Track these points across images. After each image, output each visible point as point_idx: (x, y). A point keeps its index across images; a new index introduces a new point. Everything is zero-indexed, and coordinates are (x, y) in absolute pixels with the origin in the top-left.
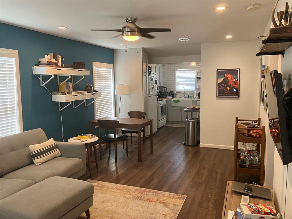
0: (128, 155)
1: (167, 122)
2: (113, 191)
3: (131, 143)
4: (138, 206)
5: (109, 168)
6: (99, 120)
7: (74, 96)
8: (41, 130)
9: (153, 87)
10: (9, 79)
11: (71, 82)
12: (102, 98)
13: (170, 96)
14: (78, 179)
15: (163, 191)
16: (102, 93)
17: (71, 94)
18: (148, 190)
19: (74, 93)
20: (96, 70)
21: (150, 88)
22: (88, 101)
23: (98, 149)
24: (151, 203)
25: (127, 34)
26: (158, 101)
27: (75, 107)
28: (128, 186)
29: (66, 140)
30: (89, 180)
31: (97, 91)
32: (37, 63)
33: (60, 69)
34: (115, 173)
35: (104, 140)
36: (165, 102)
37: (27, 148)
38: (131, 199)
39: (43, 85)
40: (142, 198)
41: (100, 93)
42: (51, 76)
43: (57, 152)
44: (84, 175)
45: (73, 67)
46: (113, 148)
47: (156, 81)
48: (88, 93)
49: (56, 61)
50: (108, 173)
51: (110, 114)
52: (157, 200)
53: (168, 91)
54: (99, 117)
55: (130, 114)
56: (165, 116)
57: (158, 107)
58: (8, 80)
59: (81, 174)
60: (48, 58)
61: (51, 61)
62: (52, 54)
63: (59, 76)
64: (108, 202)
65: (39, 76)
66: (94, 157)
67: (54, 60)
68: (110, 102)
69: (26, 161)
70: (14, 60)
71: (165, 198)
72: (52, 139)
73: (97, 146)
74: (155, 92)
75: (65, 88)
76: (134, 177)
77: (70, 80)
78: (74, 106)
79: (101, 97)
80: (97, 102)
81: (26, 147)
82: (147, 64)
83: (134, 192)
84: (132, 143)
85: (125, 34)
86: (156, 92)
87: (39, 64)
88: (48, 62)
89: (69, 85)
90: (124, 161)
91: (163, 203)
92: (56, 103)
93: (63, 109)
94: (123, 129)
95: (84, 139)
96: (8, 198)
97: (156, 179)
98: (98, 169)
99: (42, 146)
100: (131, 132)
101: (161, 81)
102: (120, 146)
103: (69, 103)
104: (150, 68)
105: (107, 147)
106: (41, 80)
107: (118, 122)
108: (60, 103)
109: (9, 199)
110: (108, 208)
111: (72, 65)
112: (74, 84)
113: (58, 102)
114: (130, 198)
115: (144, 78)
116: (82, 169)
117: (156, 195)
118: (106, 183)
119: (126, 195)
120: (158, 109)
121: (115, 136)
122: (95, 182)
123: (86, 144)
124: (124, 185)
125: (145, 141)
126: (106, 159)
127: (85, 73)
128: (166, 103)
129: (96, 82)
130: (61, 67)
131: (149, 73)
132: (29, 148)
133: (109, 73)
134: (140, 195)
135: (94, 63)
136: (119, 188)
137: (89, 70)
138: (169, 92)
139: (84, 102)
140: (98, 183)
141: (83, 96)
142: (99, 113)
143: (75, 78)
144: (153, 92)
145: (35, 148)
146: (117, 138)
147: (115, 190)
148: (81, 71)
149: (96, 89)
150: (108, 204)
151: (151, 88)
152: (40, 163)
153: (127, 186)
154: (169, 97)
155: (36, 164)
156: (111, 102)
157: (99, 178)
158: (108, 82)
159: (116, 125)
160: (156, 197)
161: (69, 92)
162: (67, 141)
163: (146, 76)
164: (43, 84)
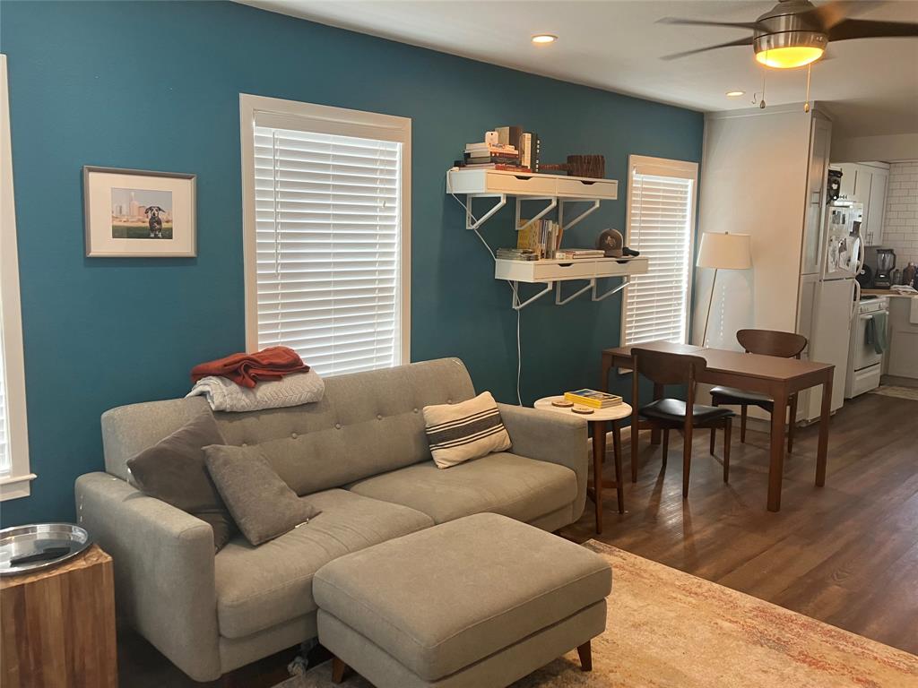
0: (729, 481)
1: (886, 379)
2: (674, 595)
3: (740, 440)
4: (765, 672)
5: (659, 514)
6: (635, 351)
7: (562, 265)
8: (457, 362)
9: (843, 248)
10: (382, 205)
11: (556, 220)
12: (649, 277)
13: (904, 283)
14: (557, 533)
15: (866, 637)
16: (652, 258)
17: (554, 257)
18: (803, 618)
19: (561, 254)
20: (637, 182)
21: (831, 248)
22: (604, 283)
23: (626, 443)
24: (819, 672)
25: (772, 43)
26: (858, 298)
27: (561, 301)
28: (729, 591)
29: (529, 404)
30: (592, 541)
31: (636, 254)
32: (462, 158)
33: (527, 178)
34: (680, 535)
35: (650, 418)
36: (884, 305)
37: (416, 412)
38: (736, 638)
39: (474, 227)
40: (780, 645)
41: (647, 259)
42: (498, 200)
43: (499, 436)
44: (576, 523)
45: (566, 172)
46: (677, 446)
47: (857, 225)
48: (605, 256)
49: (516, 152)
50: (656, 530)
51: (674, 334)
52: (844, 667)
53: (901, 265)
54: (636, 339)
55: (746, 337)
56: (879, 356)
57: (853, 323)
58: (380, 207)
59: (569, 518)
60: (493, 141)
61: (500, 150)
62: (507, 129)
63: (522, 201)
64: (652, 631)
65: (463, 197)
66: (614, 468)
67: (510, 149)
68: (676, 293)
69: (414, 451)
70: (398, 147)
71: (874, 666)
72: (487, 395)
73: (626, 432)
74: (848, 265)
75: (537, 241)
76: (749, 559)
77: (553, 215)
78: (558, 298)
79: (646, 272)
80: (633, 291)
81: (416, 410)
82: (828, 160)
83: (751, 615)
84: (743, 441)
85: (764, 45)
86: (851, 264)
87: (465, 161)
88: (491, 153)
89: (550, 230)
90: (714, 497)
91: (867, 682)
92: (506, 285)
93: (526, 303)
94: (717, 389)
95: (586, 407)
96: (358, 555)
97: (839, 586)
98: (621, 512)
99: (457, 411)
100: (745, 403)
101: (874, 226)
102: (700, 443)
103: (545, 285)
104: (835, 178)
105: (655, 441)
106: (469, 213)
107: (703, 361)
108: (516, 286)
109: (360, 557)
110: (653, 651)
111: (564, 165)
112: (563, 226)
113: (512, 282)
114: (735, 634)
115: (812, 211)
116: (573, 502)
117: (838, 648)
118: (650, 561)
119: (719, 621)
120: (852, 329)
121: (689, 409)
122: (611, 553)
123: (591, 423)
124: (714, 584)
125: (794, 440)
126: (650, 483)
127: (604, 190)
128: (889, 308)
129: (635, 221)
130: (529, 171)
131: (832, 195)
132: (422, 414)
133: (681, 192)
134: (773, 631)
135: (633, 158)
136: (694, 589)
137: (617, 181)
138: (901, 270)
139: (591, 289)
140: (621, 557)
141: (590, 266)
142: (636, 327)
143: (568, 208)
144: (843, 265)
145: (441, 414)
146: (696, 416)
147: (679, 593)
148: (591, 183)
149: (632, 246)
150: (655, 638)
151: (834, 251)
152: (449, 464)
153: (723, 587)
154: (900, 288)
155: (437, 464)
156: (681, 293)
157: (626, 540)
158: (675, 222)
159: (694, 372)
160: (838, 654)
161: (547, 253)
162: (533, 407)
163: (819, 203)
164: (473, 223)
